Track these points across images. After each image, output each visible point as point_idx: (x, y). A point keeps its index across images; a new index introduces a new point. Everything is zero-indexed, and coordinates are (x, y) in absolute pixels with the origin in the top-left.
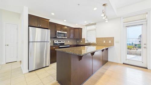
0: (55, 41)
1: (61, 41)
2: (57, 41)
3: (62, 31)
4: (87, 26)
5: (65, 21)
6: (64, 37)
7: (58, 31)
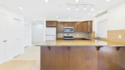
0: (64, 34)
1: (69, 35)
2: (66, 34)
3: (69, 27)
4: (96, 17)
5: (69, 18)
6: (71, 31)
7: (65, 27)
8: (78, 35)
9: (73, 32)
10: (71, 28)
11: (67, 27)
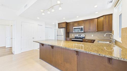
0: (75, 35)
1: (81, 35)
2: (77, 35)
3: (78, 26)
7: (74, 28)
8: (92, 36)
9: (83, 32)
10: (80, 27)
11: (76, 27)
